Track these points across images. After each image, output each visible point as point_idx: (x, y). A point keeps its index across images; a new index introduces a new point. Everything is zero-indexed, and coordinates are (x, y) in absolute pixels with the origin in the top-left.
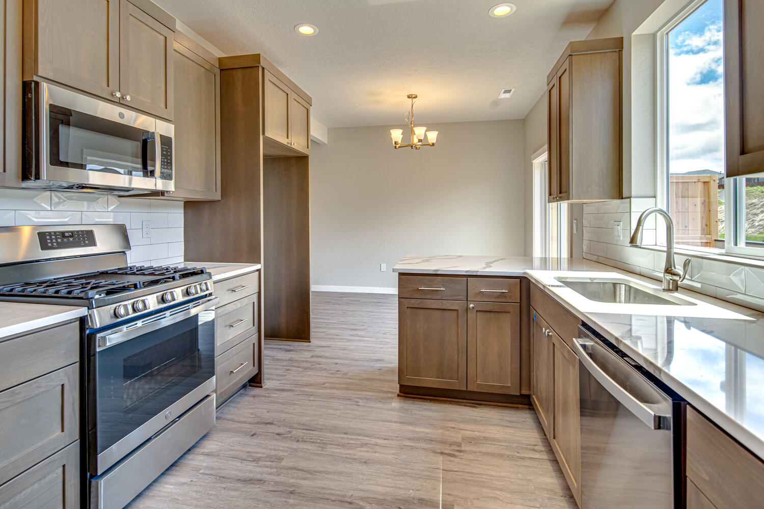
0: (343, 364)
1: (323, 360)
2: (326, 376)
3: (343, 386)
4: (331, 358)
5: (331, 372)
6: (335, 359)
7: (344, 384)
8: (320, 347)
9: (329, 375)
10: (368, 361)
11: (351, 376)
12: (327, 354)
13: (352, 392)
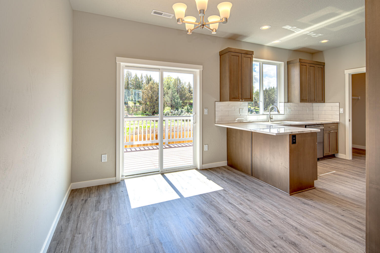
0: (338, 213)
1: (354, 223)
2: (355, 211)
3: (344, 202)
4: (345, 222)
5: (350, 212)
6: (341, 220)
7: (343, 202)
8: (355, 240)
9: (352, 210)
10: (314, 207)
11: (335, 204)
12: (349, 227)
13: (340, 198)
